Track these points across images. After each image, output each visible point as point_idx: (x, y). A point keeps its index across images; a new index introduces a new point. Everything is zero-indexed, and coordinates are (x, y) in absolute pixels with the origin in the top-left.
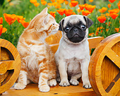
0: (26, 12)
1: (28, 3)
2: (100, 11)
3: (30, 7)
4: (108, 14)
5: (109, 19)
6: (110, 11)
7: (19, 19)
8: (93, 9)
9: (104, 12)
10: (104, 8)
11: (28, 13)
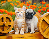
0: (8, 8)
2: (39, 8)
3: (10, 6)
4: (42, 9)
5: (42, 11)
6: (43, 8)
7: (6, 11)
8: (36, 7)
9: (40, 8)
11: (9, 8)
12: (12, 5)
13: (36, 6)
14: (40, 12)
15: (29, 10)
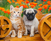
0: (5, 6)
1: (6, 2)
3: (7, 4)
4: (43, 7)
5: (43, 9)
6: (44, 5)
8: (36, 5)
9: (41, 6)
10: (41, 4)
11: (6, 6)
12: (9, 2)
13: (36, 3)
14: (41, 10)
15: (29, 11)
